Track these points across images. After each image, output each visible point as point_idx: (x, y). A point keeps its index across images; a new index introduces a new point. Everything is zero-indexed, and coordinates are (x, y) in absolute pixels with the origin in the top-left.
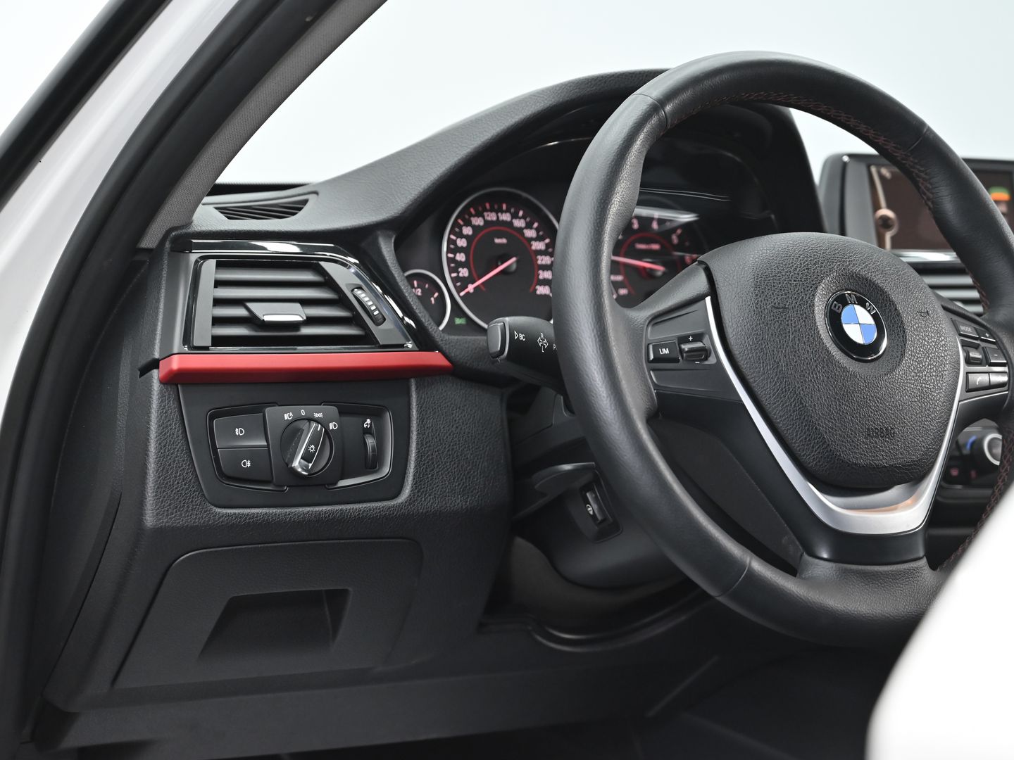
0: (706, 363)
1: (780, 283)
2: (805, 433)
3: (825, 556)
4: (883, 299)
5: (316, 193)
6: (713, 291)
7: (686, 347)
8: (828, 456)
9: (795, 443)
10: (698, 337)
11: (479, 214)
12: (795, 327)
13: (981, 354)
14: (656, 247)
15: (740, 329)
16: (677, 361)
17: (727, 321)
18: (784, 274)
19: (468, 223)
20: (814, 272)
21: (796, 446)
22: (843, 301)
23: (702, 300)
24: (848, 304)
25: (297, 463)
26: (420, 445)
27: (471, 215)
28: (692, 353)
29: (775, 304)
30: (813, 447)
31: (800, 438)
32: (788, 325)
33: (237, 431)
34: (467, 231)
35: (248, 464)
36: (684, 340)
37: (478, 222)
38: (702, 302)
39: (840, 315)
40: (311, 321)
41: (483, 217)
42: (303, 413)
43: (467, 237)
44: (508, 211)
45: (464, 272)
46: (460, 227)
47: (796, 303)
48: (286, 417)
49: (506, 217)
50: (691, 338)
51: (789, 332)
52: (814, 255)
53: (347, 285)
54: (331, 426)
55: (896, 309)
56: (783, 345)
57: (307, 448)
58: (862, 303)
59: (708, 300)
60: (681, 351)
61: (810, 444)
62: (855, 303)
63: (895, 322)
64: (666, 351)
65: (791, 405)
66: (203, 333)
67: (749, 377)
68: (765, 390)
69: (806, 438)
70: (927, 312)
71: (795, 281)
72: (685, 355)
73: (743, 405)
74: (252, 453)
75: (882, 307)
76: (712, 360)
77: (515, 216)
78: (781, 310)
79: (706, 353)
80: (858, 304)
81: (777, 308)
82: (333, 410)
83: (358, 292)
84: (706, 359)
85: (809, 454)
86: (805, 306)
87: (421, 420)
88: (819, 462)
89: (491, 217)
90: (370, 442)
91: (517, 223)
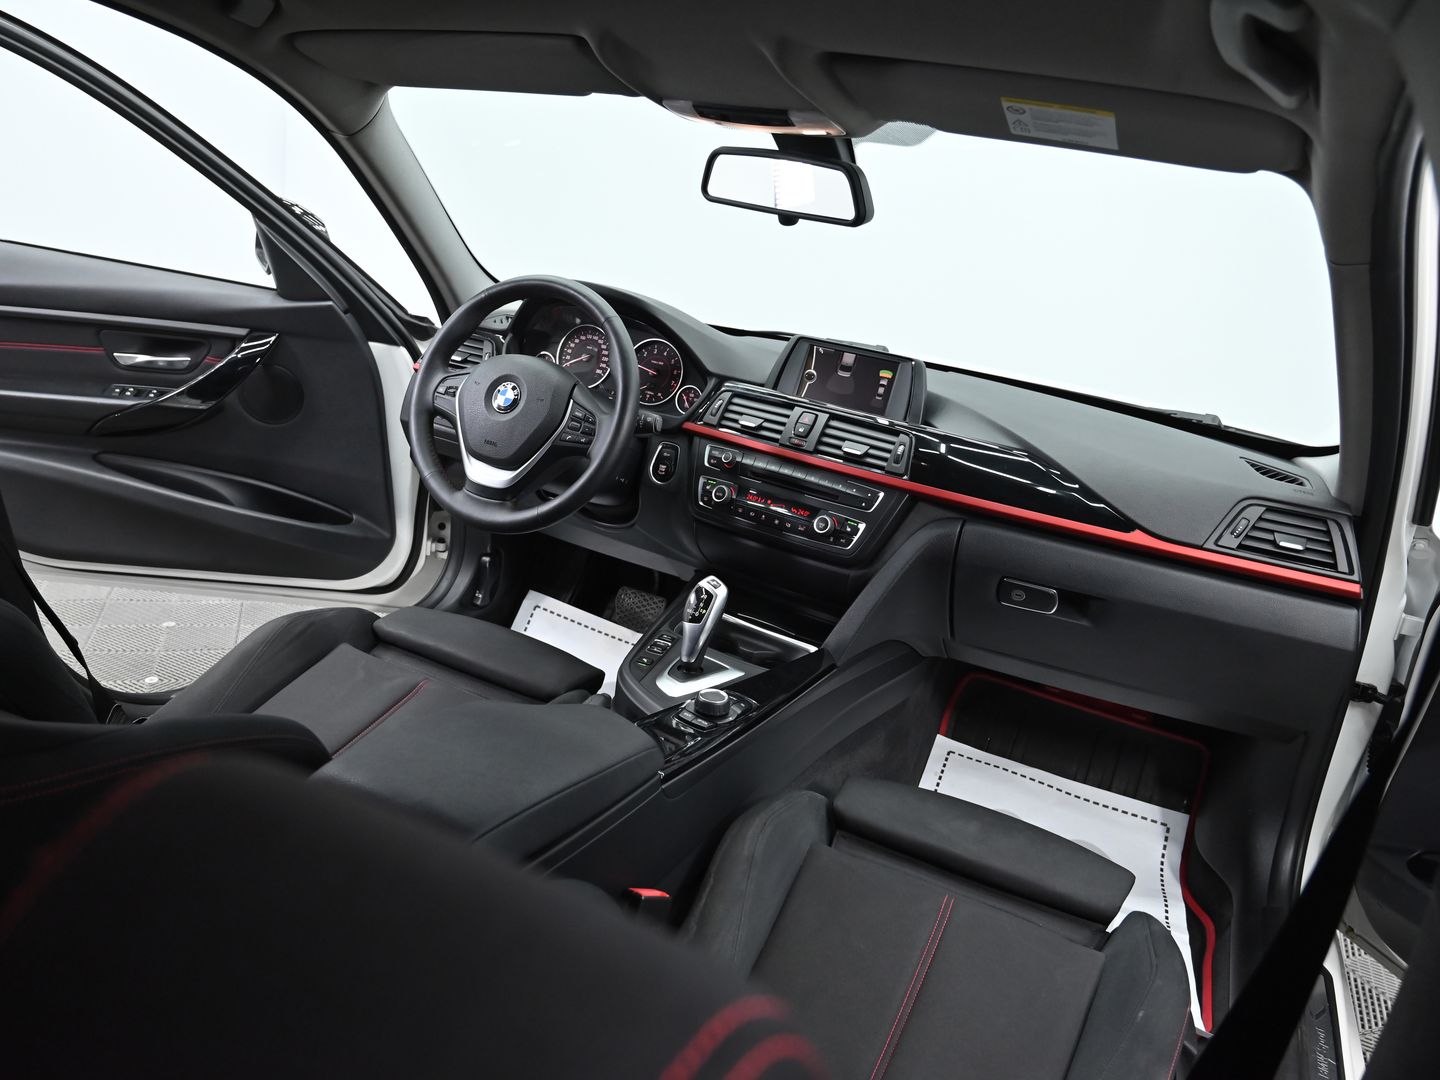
19: (578, 338)
27: (581, 335)
34: (577, 341)
37: (583, 338)
41: (586, 336)
44: (598, 335)
45: (569, 357)
49: (596, 338)
64: (442, 390)
77: (600, 338)
89: (590, 337)
91: (600, 342)
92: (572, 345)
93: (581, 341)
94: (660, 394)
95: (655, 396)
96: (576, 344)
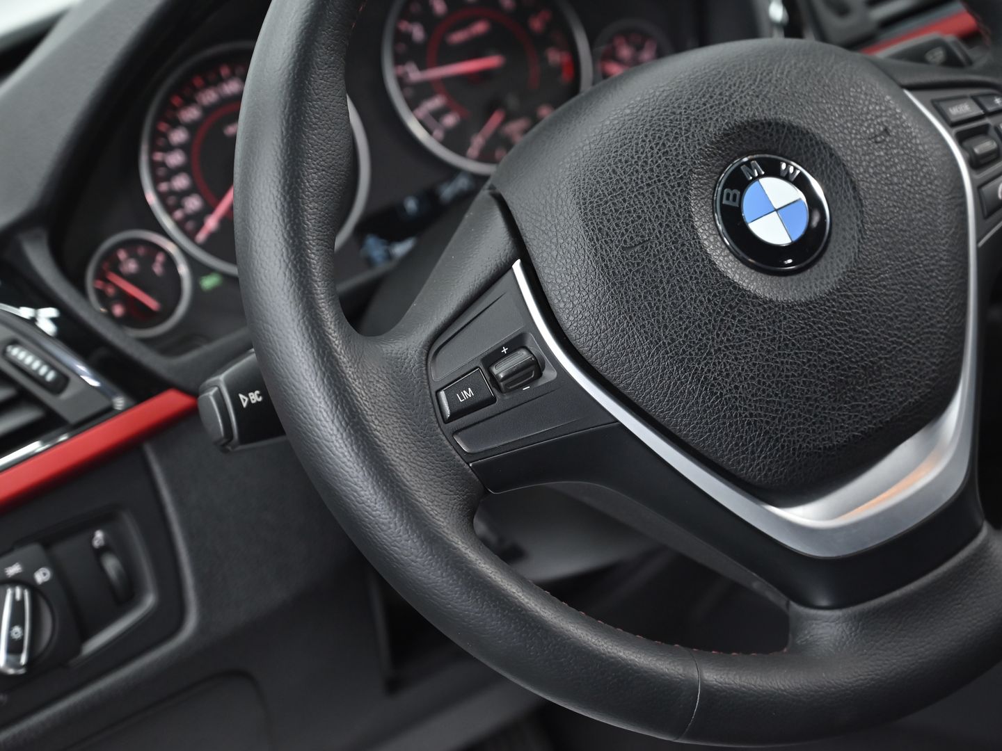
0: (541, 382)
1: (624, 200)
2: (733, 436)
3: (824, 603)
4: (806, 146)
6: (521, 250)
7: (500, 370)
8: (781, 458)
9: (722, 456)
10: (517, 343)
11: (189, 101)
12: (669, 269)
13: (993, 139)
14: (480, 28)
15: (579, 309)
16: (492, 400)
17: (556, 301)
18: (627, 180)
19: (176, 124)
20: (677, 155)
21: (725, 461)
22: (740, 182)
23: (508, 270)
24: (748, 183)
25: (2, 663)
26: (190, 537)
27: (176, 109)
28: (514, 377)
29: (625, 241)
30: (753, 453)
31: (727, 447)
32: (656, 271)
34: (179, 136)
36: (496, 356)
37: (191, 114)
38: (508, 275)
39: (739, 210)
41: (197, 103)
43: (181, 147)
45: (193, 203)
46: (165, 136)
47: (661, 224)
49: (230, 88)
50: (505, 350)
51: (661, 282)
52: (671, 121)
54: (40, 578)
55: (831, 155)
56: (657, 308)
57: (9, 637)
58: (772, 170)
59: (517, 267)
60: (494, 379)
61: (747, 450)
62: (760, 176)
63: (835, 176)
64: (468, 394)
65: (697, 403)
67: (617, 381)
68: (649, 393)
69: (737, 444)
70: (886, 130)
71: (648, 185)
72: (502, 384)
73: (622, 427)
75: (807, 160)
76: (550, 374)
78: (638, 248)
79: (536, 367)
80: (767, 175)
81: (631, 247)
82: (33, 550)
83: (14, 352)
84: (539, 374)
85: (751, 465)
86: (678, 225)
87: (180, 503)
88: (770, 470)
89: (210, 97)
90: (111, 565)
92: (176, 159)
93: (192, 127)
96: (183, 147)
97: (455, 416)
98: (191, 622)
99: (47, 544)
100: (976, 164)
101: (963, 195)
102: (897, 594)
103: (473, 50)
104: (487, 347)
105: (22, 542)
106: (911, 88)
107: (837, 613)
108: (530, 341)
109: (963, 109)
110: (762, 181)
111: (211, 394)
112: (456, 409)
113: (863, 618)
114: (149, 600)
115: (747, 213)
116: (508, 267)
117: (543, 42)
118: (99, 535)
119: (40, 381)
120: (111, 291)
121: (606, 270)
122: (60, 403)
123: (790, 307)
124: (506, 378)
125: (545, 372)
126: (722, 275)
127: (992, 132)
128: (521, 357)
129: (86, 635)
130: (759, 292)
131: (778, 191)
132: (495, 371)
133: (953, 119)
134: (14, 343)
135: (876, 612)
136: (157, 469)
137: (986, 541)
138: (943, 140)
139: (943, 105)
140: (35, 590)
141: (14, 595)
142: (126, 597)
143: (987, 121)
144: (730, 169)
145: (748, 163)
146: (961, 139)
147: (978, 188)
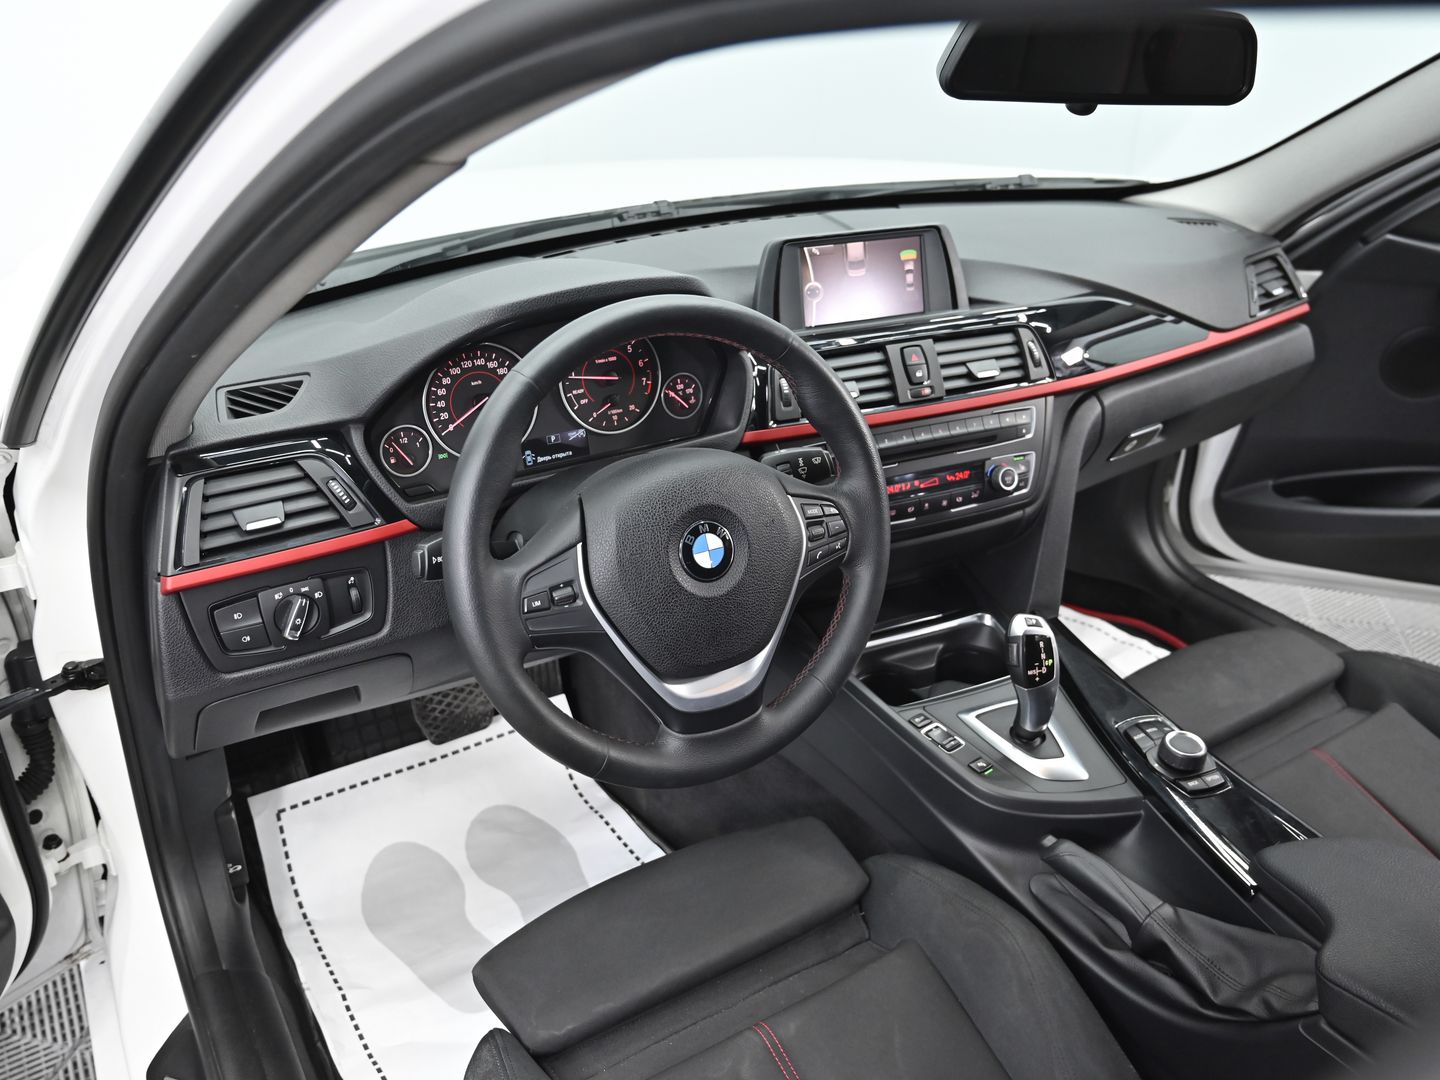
0: (575, 605)
1: (639, 531)
3: (678, 729)
4: (733, 521)
5: (308, 374)
6: (583, 538)
7: (557, 595)
10: (569, 584)
11: (457, 365)
12: (650, 569)
13: (823, 528)
14: (613, 359)
15: (602, 577)
16: (550, 608)
17: (592, 570)
19: (447, 374)
22: (696, 533)
23: (574, 547)
24: (700, 534)
25: (287, 634)
26: (396, 590)
27: (449, 370)
28: (563, 600)
29: (633, 551)
30: (663, 661)
33: (236, 616)
34: (446, 381)
35: (248, 638)
36: (556, 588)
37: (456, 371)
38: (573, 550)
39: (691, 547)
40: (289, 516)
41: (461, 366)
42: (291, 590)
43: (446, 386)
44: (482, 356)
45: (445, 416)
46: (440, 379)
47: (652, 547)
48: (277, 597)
49: (480, 362)
50: (562, 586)
51: (644, 574)
53: (322, 480)
54: (317, 595)
55: (743, 528)
56: (638, 587)
57: (294, 622)
58: (713, 530)
59: (579, 546)
60: (552, 598)
62: (707, 532)
63: (742, 539)
64: (538, 603)
65: (644, 633)
66: (191, 556)
67: (610, 614)
72: (556, 602)
73: (606, 634)
74: (249, 631)
75: (731, 528)
76: (579, 602)
77: (489, 359)
78: (638, 556)
79: (574, 597)
80: (710, 532)
81: (635, 554)
82: (317, 581)
83: (333, 484)
84: (575, 601)
87: (396, 573)
89: (468, 364)
90: (354, 593)
91: (491, 365)
92: (442, 392)
93: (454, 378)
94: (632, 407)
95: (627, 412)
96: (447, 387)
97: (528, 612)
98: (385, 631)
99: (324, 579)
100: (811, 539)
101: (800, 556)
102: (711, 733)
103: (606, 369)
104: (553, 582)
105: (313, 576)
106: (793, 495)
107: (681, 735)
108: (575, 585)
109: (815, 511)
110: (707, 535)
111: (420, 552)
112: (531, 609)
113: (692, 741)
114: (368, 616)
115: (694, 549)
116: (575, 545)
117: (641, 372)
118: (352, 579)
119: (341, 503)
120: (391, 450)
121: (620, 562)
122: (348, 515)
123: (702, 599)
124: (559, 599)
125: (578, 601)
126: (674, 577)
127: (824, 525)
128: (568, 591)
129: (333, 625)
130: (688, 589)
131: (713, 541)
132: (554, 595)
133: (807, 516)
134: (334, 479)
135: (699, 739)
136: (389, 553)
137: (760, 715)
138: (799, 524)
139: (805, 507)
140: (312, 600)
141: (302, 603)
142: (358, 610)
143: (824, 519)
144: (693, 525)
145: (703, 525)
146: (808, 526)
147: (809, 550)
